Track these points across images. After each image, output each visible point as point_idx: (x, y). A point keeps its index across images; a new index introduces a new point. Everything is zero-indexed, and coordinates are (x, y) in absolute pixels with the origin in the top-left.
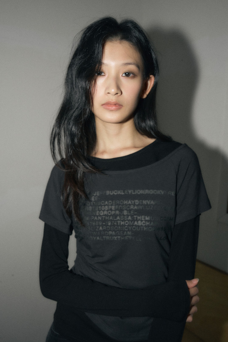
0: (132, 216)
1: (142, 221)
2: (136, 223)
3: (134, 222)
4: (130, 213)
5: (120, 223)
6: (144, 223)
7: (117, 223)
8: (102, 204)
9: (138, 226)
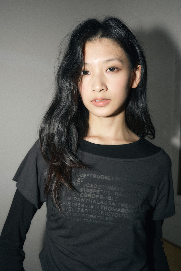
0: (116, 203)
1: (125, 208)
2: (119, 210)
3: (117, 209)
4: (114, 199)
5: (103, 208)
6: (127, 211)
7: (100, 207)
8: (88, 187)
9: (121, 213)
